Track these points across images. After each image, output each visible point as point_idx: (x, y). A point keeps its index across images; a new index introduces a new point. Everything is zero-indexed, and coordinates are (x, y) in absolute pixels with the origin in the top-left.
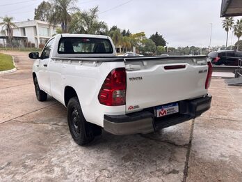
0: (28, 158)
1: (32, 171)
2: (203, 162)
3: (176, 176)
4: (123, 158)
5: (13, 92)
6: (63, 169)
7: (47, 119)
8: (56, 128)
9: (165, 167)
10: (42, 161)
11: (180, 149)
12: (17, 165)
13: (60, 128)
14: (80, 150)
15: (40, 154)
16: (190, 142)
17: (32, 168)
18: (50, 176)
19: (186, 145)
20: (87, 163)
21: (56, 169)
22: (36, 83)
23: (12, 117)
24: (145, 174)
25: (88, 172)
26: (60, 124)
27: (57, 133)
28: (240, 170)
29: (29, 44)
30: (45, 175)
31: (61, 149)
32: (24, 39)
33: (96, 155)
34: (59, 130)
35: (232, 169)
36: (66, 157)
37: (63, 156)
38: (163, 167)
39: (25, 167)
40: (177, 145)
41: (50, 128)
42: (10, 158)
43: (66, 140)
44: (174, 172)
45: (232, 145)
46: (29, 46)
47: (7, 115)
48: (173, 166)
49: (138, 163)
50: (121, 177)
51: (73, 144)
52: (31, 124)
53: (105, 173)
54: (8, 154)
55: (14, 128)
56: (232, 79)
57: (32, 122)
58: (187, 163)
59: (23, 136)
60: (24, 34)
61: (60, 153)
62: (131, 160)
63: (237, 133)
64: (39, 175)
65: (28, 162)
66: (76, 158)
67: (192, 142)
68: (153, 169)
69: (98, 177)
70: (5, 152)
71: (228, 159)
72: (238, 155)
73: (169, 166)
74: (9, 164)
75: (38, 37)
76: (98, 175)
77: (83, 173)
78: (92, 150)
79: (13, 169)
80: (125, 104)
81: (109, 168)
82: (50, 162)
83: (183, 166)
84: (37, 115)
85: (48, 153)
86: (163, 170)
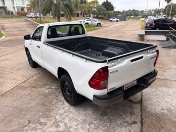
0: (40, 117)
1: (46, 127)
2: (151, 115)
3: (136, 125)
4: (102, 114)
5: (10, 60)
6: (66, 124)
7: (42, 84)
8: (51, 91)
9: (129, 119)
10: (50, 119)
11: (136, 105)
12: (35, 123)
13: (54, 91)
14: (72, 109)
15: (47, 113)
16: (142, 99)
17: (45, 124)
18: (58, 129)
19: (139, 101)
20: (79, 119)
21: (61, 124)
22: (29, 55)
23: (18, 83)
24: (117, 125)
25: (81, 126)
26: (53, 87)
27: (53, 96)
28: (174, 119)
29: (9, 12)
30: (55, 129)
31: (59, 109)
32: (5, 8)
33: (84, 112)
34: (54, 93)
35: (169, 119)
36: (65, 115)
37: (63, 114)
38: (127, 120)
39: (41, 123)
40: (133, 102)
41: (47, 91)
42: (28, 117)
43: (60, 101)
44: (135, 123)
45: (168, 100)
46: (9, 14)
47: (14, 81)
48: (133, 118)
49: (111, 117)
50: (103, 128)
51: (66, 104)
52: (33, 89)
53: (93, 126)
54: (26, 115)
55: (22, 92)
56: (164, 42)
57: (33, 87)
58: (141, 116)
59: (31, 99)
60: (4, 4)
61: (60, 112)
62: (106, 115)
63: (170, 90)
64: (51, 129)
65: (42, 120)
66: (71, 116)
67: (143, 99)
68: (121, 121)
69: (89, 129)
70: (24, 113)
71: (166, 111)
72: (173, 108)
73: (131, 119)
74: (29, 122)
75: (15, 6)
76: (88, 127)
77: (79, 126)
78: (80, 109)
79: (33, 126)
80: (107, 88)
81: (94, 122)
82: (56, 119)
83: (140, 118)
84: (35, 80)
85: (52, 113)
86: (127, 122)
